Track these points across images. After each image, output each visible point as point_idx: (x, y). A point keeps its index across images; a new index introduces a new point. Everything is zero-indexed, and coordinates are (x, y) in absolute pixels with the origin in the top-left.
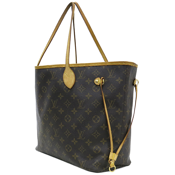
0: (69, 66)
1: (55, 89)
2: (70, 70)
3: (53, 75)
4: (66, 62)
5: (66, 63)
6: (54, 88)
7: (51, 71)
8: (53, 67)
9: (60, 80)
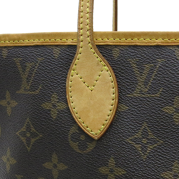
0: (92, 42)
1: (33, 135)
2: (97, 58)
3: (24, 77)
4: (79, 23)
5: (79, 29)
6: (28, 128)
7: (17, 60)
8: (26, 43)
9: (55, 98)
